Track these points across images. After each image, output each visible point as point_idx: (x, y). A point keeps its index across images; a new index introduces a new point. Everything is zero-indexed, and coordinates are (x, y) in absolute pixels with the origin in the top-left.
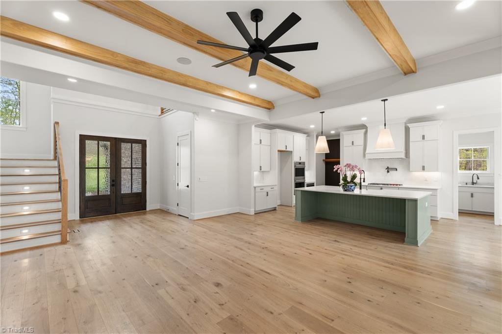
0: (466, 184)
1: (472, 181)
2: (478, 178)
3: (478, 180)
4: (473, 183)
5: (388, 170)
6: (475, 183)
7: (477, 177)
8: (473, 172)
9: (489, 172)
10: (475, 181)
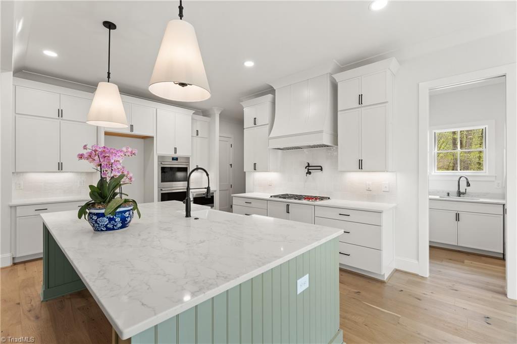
0: (448, 194)
1: (457, 189)
2: (468, 185)
3: (468, 188)
4: (459, 194)
5: (309, 169)
6: (463, 194)
7: (466, 184)
8: (459, 173)
9: (487, 174)
10: (462, 190)
